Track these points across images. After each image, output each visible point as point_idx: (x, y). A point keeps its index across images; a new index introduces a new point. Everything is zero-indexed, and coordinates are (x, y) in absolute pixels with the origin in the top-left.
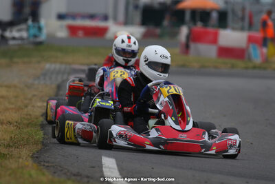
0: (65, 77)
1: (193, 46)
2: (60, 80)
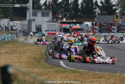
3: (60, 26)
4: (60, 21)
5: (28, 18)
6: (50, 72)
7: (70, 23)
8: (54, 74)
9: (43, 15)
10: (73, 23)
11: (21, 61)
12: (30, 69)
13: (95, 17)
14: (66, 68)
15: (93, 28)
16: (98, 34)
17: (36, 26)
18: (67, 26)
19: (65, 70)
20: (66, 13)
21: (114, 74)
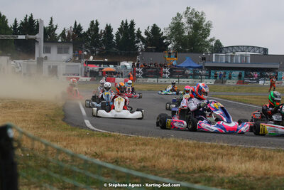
3: (85, 68)
4: (85, 60)
5: (37, 55)
6: (69, 136)
7: (100, 63)
8: (76, 138)
9: (60, 51)
10: (105, 63)
11: (26, 119)
12: (40, 132)
13: (137, 54)
14: (93, 130)
15: (134, 70)
16: (141, 80)
17: (49, 67)
18: (96, 68)
19: (92, 134)
20: (94, 48)
21: (164, 139)
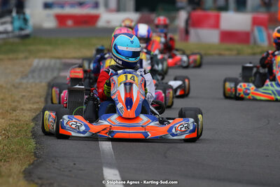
0: (55, 74)
1: (192, 31)
2: (50, 77)
